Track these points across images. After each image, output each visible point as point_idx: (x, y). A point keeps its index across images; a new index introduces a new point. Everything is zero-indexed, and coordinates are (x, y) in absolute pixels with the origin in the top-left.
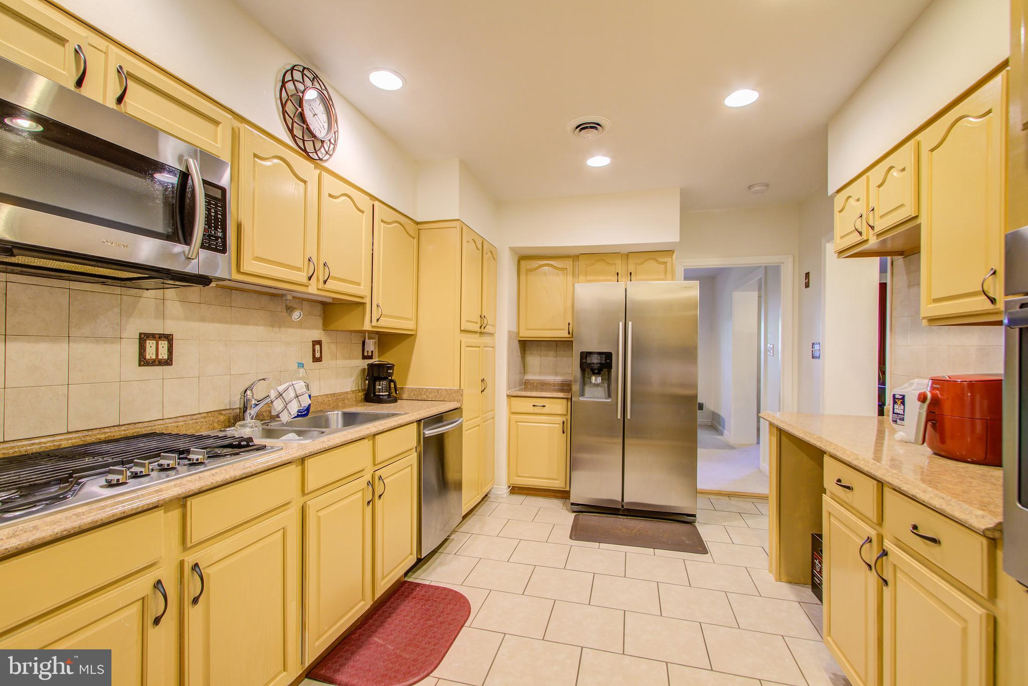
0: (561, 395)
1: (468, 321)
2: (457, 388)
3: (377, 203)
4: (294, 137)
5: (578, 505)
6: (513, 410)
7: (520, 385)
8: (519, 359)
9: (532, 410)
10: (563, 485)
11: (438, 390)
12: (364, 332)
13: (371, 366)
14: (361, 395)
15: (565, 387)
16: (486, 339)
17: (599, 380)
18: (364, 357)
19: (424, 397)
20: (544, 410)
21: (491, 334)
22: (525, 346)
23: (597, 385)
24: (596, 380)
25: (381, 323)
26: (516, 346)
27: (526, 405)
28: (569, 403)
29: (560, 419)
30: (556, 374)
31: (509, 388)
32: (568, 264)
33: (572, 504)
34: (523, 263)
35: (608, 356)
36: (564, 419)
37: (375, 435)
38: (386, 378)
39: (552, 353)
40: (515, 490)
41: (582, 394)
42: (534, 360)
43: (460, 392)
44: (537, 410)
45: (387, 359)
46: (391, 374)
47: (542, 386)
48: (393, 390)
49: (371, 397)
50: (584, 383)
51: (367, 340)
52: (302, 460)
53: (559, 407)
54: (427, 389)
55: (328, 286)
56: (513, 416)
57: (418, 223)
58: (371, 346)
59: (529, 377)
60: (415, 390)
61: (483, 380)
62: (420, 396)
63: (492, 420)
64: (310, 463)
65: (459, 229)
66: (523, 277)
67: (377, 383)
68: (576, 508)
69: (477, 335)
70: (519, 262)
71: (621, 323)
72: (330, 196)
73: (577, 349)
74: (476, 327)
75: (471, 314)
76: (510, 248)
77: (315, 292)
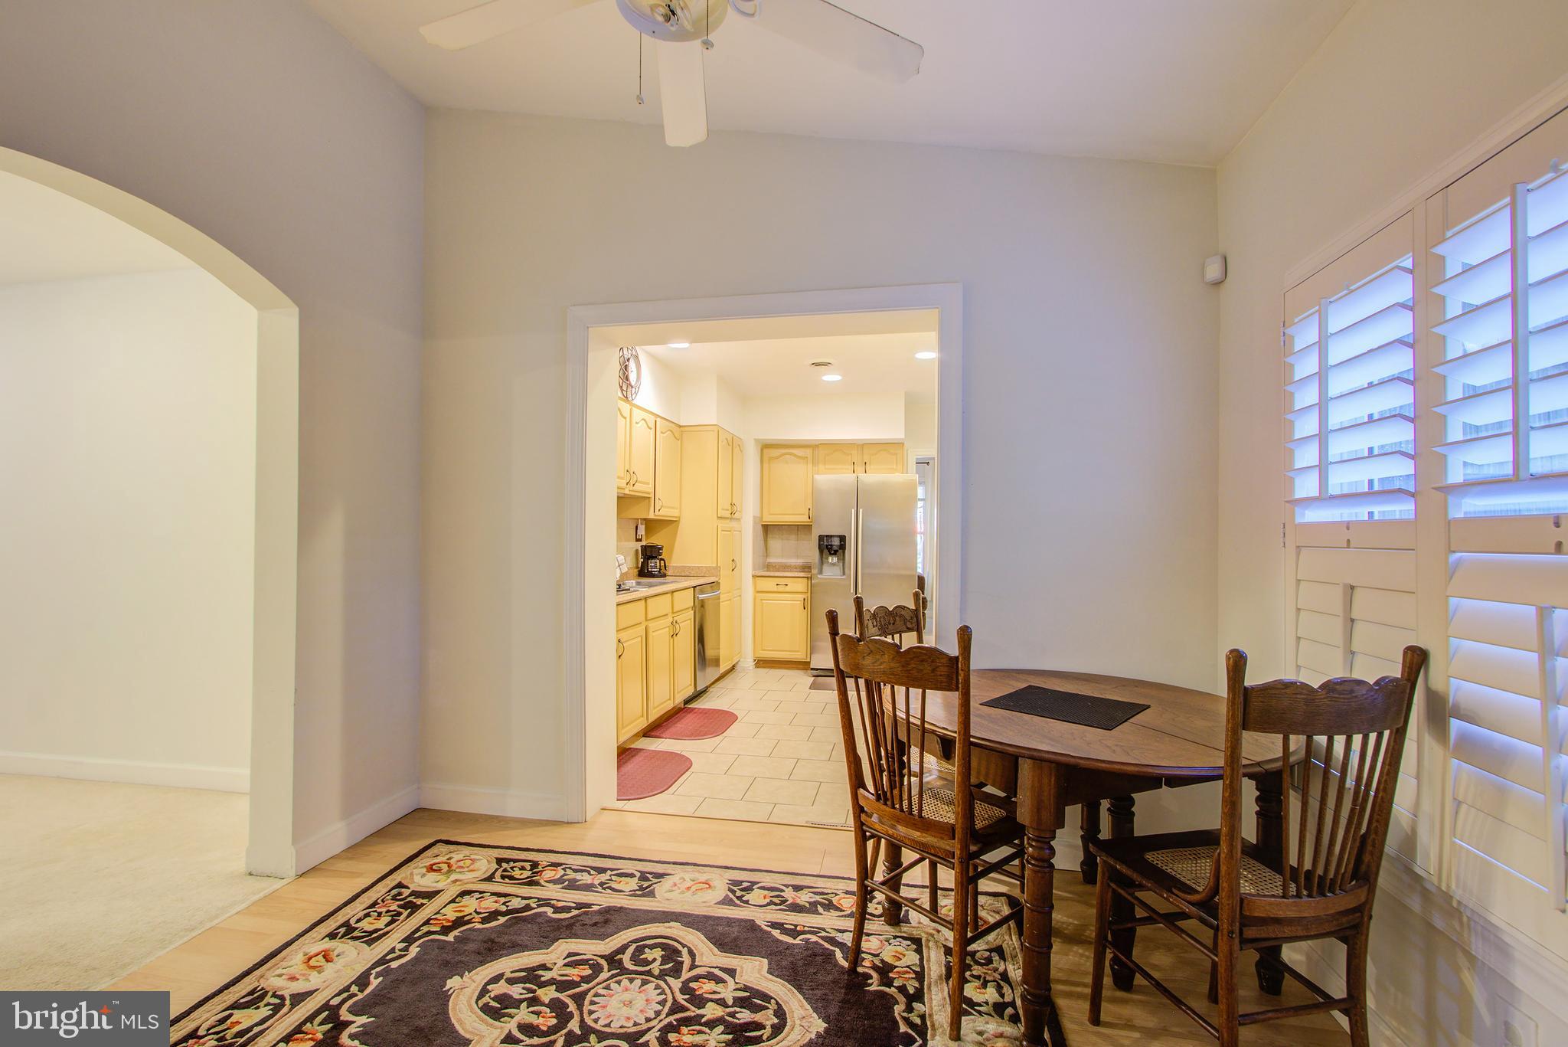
0: (802, 574)
1: (723, 509)
2: (715, 565)
3: (658, 420)
4: (622, 390)
5: (817, 669)
6: (758, 589)
7: (764, 568)
8: (762, 542)
9: (775, 588)
10: (804, 657)
11: (699, 567)
12: (638, 519)
13: (644, 548)
14: (636, 571)
15: (807, 568)
16: (734, 524)
17: (835, 559)
18: (638, 540)
19: (687, 573)
20: (788, 589)
21: (739, 519)
22: (767, 529)
23: (834, 564)
24: (832, 560)
25: (661, 513)
26: (760, 529)
27: (769, 584)
28: (809, 582)
29: (801, 597)
30: (798, 557)
31: (754, 569)
32: (808, 452)
33: (812, 669)
34: (765, 451)
35: (842, 538)
36: (805, 596)
37: (673, 592)
38: (655, 557)
39: (793, 537)
40: (761, 663)
41: (821, 572)
42: (776, 543)
43: (717, 568)
44: (781, 588)
45: (655, 540)
46: (660, 554)
47: (785, 567)
48: (663, 568)
49: (643, 572)
50: (822, 562)
51: (640, 526)
52: (646, 599)
53: (800, 585)
54: (690, 567)
55: (635, 488)
56: (758, 595)
57: (680, 426)
58: (642, 530)
59: (771, 560)
60: (679, 567)
61: (733, 560)
62: (685, 573)
63: (739, 598)
64: (649, 600)
65: (716, 431)
66: (766, 465)
67: (649, 561)
68: (815, 673)
69: (728, 521)
70: (762, 450)
71: (853, 510)
72: (637, 423)
73: (816, 533)
74: (727, 514)
75: (724, 503)
76: (755, 439)
77: (628, 493)
